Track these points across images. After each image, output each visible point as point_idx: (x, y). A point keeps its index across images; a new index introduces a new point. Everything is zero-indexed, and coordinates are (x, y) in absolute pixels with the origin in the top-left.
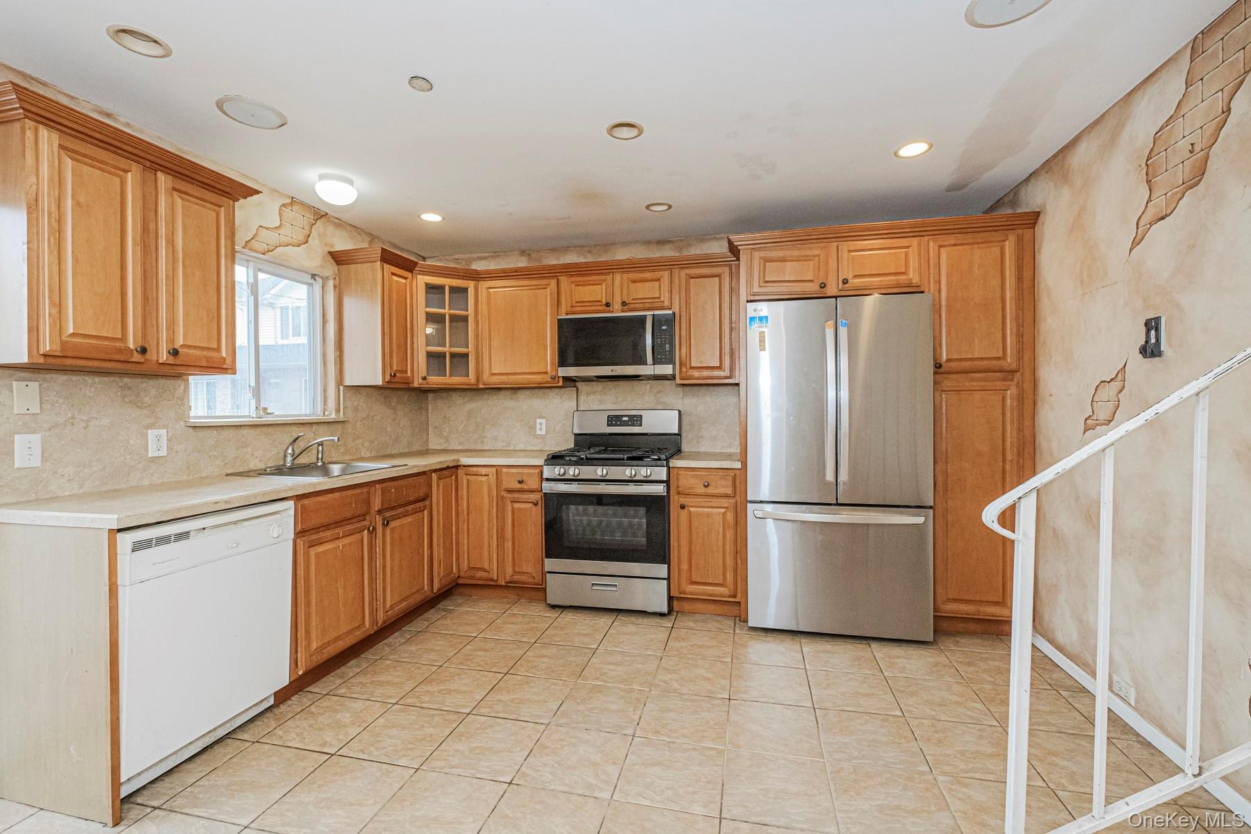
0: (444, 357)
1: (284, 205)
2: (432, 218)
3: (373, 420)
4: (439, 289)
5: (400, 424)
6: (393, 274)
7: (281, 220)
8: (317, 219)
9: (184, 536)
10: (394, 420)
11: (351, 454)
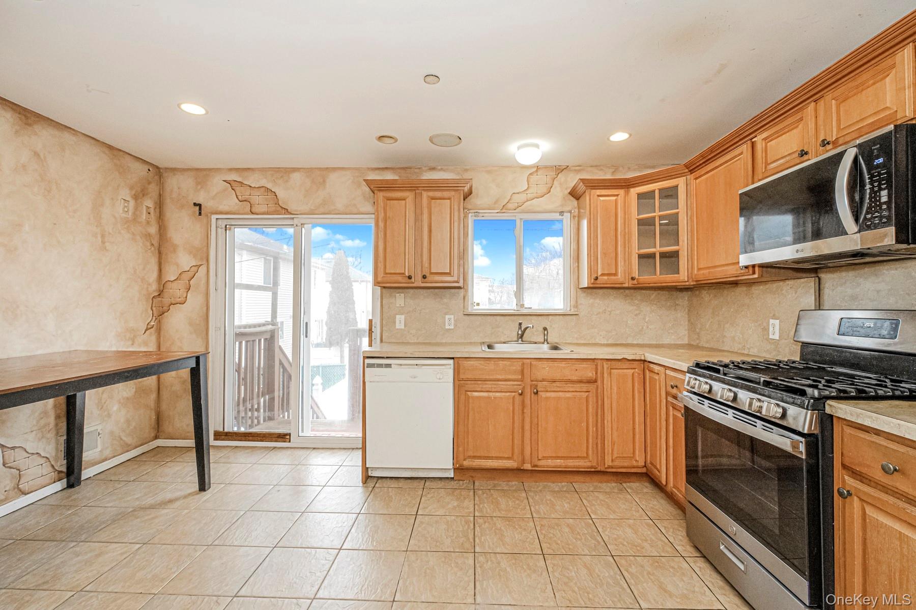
0: (654, 257)
1: (531, 174)
2: (620, 137)
3: (610, 315)
4: (650, 195)
5: (644, 319)
6: (599, 196)
7: (528, 184)
8: (559, 173)
9: (389, 366)
10: (636, 315)
11: (585, 339)
